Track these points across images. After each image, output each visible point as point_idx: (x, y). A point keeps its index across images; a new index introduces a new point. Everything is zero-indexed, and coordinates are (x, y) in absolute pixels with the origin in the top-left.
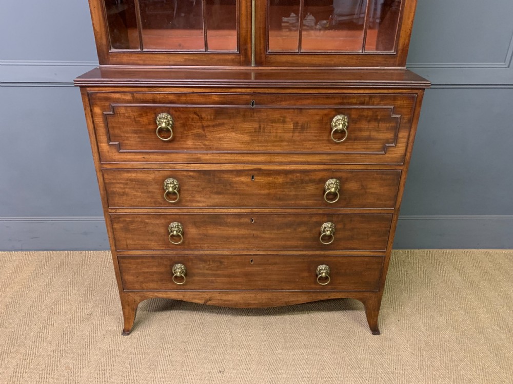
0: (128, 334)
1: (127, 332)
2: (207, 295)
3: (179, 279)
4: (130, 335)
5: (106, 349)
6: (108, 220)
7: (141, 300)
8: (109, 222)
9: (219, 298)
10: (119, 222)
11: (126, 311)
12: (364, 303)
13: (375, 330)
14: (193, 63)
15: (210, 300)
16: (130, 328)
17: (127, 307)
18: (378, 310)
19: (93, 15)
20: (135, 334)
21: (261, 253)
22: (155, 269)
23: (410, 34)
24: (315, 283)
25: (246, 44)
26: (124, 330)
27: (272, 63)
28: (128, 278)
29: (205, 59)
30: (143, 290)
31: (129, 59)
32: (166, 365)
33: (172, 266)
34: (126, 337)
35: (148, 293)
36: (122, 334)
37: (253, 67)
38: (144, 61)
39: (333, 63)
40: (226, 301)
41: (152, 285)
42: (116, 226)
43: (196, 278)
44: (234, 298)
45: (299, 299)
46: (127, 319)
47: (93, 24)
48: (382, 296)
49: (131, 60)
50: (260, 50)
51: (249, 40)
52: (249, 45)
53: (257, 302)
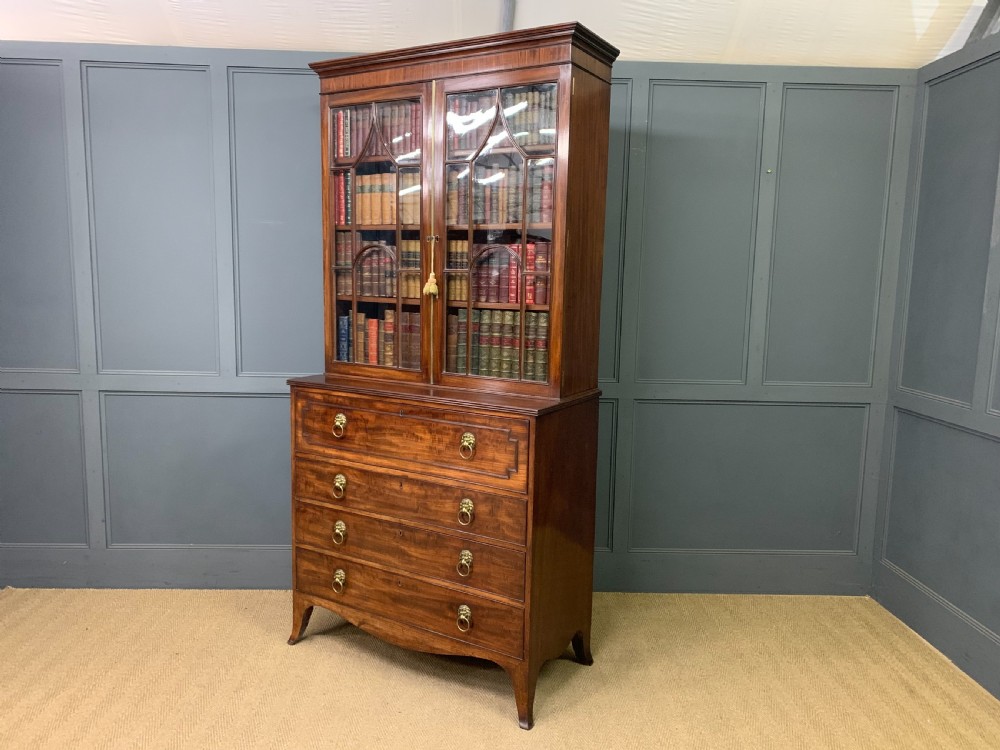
9: (371, 623)
46: (295, 625)
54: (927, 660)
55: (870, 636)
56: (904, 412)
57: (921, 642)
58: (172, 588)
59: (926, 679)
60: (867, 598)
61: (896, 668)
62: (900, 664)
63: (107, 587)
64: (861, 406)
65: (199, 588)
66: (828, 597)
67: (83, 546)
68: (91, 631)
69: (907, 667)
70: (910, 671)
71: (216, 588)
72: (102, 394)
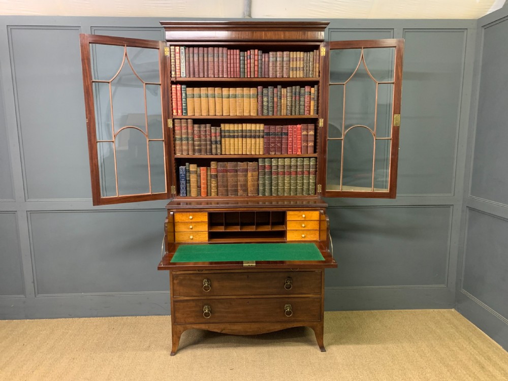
0: (174, 355)
1: (174, 353)
2: (222, 326)
3: (207, 315)
6: (171, 278)
7: (184, 331)
8: (172, 280)
9: (229, 328)
10: (176, 280)
11: (174, 338)
12: (314, 329)
13: (322, 348)
15: (224, 329)
16: (175, 351)
17: (175, 336)
18: (323, 334)
20: (178, 355)
21: (253, 297)
22: (194, 309)
24: (285, 316)
26: (172, 352)
28: (178, 315)
30: (186, 323)
33: (203, 307)
34: (172, 357)
35: (188, 325)
36: (170, 355)
40: (234, 330)
41: (191, 320)
42: (175, 282)
43: (216, 314)
44: (238, 328)
45: (276, 327)
46: (174, 344)
48: (323, 324)
53: (251, 330)
54: (489, 347)
55: (457, 334)
56: (472, 209)
57: (484, 336)
58: (73, 318)
59: (489, 359)
60: (453, 310)
61: (473, 353)
62: (475, 351)
63: (37, 318)
64: (448, 206)
65: (88, 317)
66: (432, 310)
67: (22, 296)
68: (26, 345)
69: (479, 352)
70: (481, 355)
71: (97, 317)
72: (29, 213)
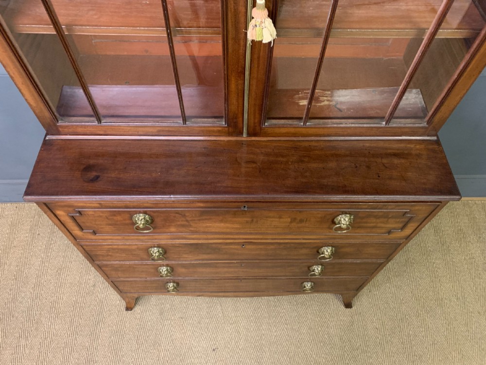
1: (130, 309)
2: (199, 294)
4: (133, 310)
5: (114, 327)
9: (210, 295)
10: (107, 267)
14: (169, 134)
16: (132, 308)
17: (127, 299)
19: (23, 91)
22: (149, 285)
23: (454, 109)
25: (236, 118)
26: (127, 308)
27: (269, 134)
28: (124, 288)
29: (184, 130)
31: (86, 130)
32: (167, 343)
33: (164, 284)
34: (129, 312)
35: (145, 294)
36: (126, 310)
37: (245, 137)
38: (105, 131)
39: (345, 133)
40: (216, 295)
41: (147, 291)
42: (104, 269)
46: (128, 303)
47: (26, 100)
49: (88, 130)
50: (254, 123)
51: (240, 115)
52: (241, 119)
